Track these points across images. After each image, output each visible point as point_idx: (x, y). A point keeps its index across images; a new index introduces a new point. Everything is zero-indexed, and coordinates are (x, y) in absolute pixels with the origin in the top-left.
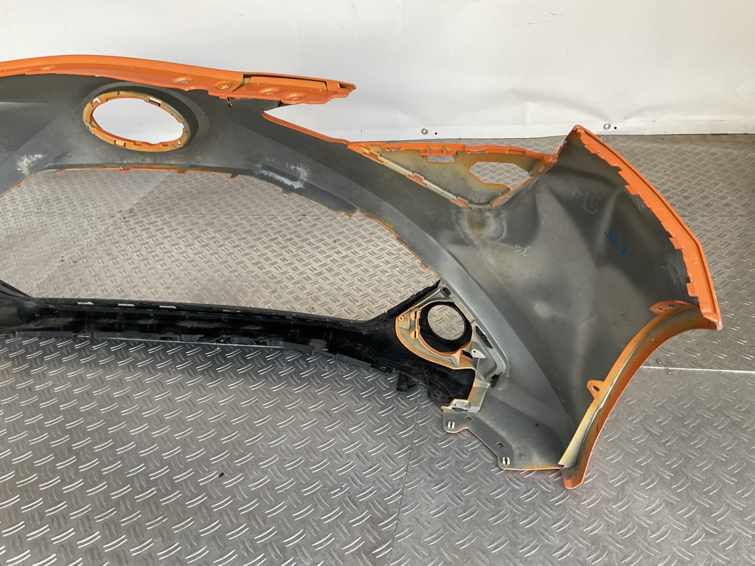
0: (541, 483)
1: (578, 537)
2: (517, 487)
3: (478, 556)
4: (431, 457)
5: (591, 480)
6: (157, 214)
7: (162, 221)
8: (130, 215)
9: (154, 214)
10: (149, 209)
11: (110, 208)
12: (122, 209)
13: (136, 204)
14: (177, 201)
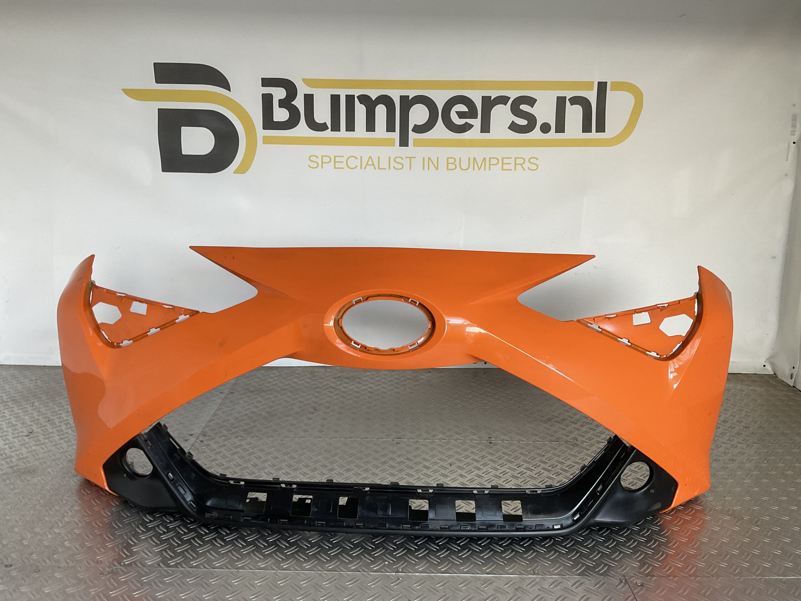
6: (237, 437)
7: (248, 444)
8: (207, 438)
9: (235, 438)
10: (225, 432)
11: (178, 431)
12: (193, 432)
13: (206, 426)
14: (252, 424)
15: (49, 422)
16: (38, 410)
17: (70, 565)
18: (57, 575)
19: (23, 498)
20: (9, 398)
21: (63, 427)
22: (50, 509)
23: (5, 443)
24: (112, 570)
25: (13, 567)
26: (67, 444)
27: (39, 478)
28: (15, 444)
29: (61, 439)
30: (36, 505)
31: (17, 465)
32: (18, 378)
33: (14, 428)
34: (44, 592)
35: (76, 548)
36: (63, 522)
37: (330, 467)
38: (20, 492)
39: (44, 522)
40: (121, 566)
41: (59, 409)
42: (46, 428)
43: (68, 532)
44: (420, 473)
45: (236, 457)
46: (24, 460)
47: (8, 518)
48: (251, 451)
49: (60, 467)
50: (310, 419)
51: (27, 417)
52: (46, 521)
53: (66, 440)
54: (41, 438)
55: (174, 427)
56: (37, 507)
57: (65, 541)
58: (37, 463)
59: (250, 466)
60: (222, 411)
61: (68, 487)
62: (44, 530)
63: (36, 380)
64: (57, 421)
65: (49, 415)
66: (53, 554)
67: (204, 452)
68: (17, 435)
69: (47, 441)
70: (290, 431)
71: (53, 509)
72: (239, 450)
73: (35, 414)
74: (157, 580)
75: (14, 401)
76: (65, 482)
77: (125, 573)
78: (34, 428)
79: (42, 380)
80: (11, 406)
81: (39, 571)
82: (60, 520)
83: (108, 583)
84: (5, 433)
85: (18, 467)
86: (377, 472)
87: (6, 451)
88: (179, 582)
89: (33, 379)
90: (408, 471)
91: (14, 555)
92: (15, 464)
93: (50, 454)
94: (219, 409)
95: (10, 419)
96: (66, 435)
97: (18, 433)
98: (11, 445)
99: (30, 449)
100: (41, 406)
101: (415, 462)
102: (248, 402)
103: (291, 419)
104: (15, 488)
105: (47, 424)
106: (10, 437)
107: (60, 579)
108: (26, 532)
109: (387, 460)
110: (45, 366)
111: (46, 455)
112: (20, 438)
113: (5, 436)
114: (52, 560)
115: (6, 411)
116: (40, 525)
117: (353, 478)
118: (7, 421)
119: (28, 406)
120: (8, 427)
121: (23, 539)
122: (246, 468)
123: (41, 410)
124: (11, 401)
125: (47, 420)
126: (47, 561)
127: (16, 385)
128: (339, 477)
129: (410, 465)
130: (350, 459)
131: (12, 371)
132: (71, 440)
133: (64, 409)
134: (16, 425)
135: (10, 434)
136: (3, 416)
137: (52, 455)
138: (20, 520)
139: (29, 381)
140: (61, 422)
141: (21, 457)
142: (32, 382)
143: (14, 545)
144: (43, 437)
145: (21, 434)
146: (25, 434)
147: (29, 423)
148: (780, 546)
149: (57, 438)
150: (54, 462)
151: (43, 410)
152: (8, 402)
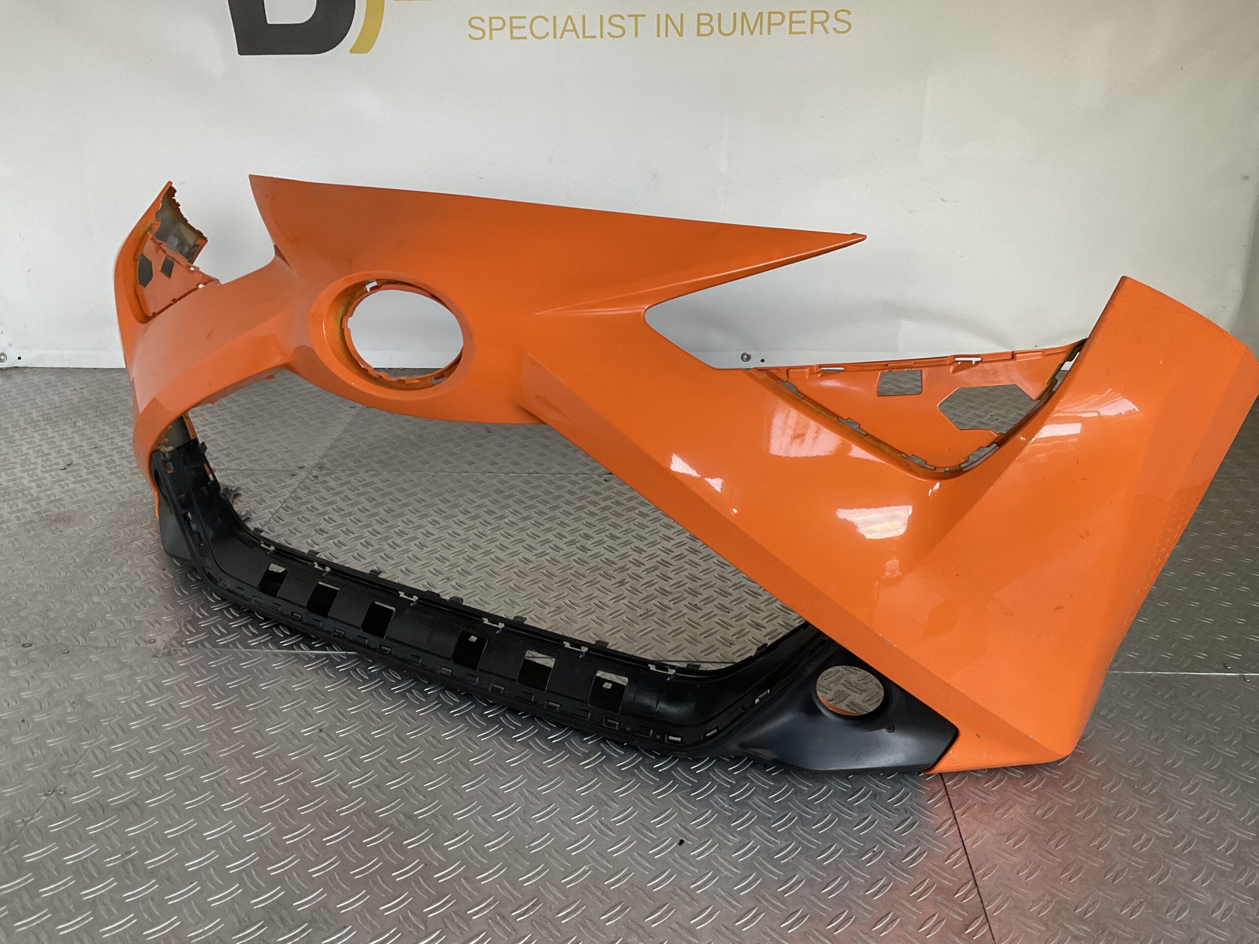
0: (1150, 827)
1: (1233, 891)
2: (1122, 834)
3: (1115, 925)
4: (983, 804)
5: (1213, 819)
6: (368, 471)
7: (383, 482)
8: (324, 472)
9: (365, 472)
10: (351, 464)
11: (282, 463)
12: (304, 464)
13: (325, 456)
14: (393, 453)
15: (97, 450)
16: (81, 433)
17: (112, 645)
18: (93, 658)
19: (52, 554)
20: (41, 416)
21: (116, 457)
22: (89, 571)
23: (31, 479)
24: (169, 652)
25: (33, 647)
26: (119, 481)
27: (76, 528)
28: (44, 481)
29: (112, 473)
30: (71, 564)
31: (47, 510)
32: (56, 386)
33: (45, 458)
34: (73, 680)
35: (121, 622)
36: (106, 588)
37: (499, 514)
38: (48, 547)
39: (80, 587)
40: (182, 646)
41: (112, 430)
42: (92, 458)
43: (112, 602)
44: (631, 523)
45: (362, 499)
46: (57, 504)
47: (29, 581)
48: (386, 491)
49: (106, 513)
50: (480, 446)
51: (64, 443)
52: (82, 586)
53: (118, 474)
54: (83, 472)
55: (277, 457)
56: (71, 567)
57: (107, 613)
58: (75, 507)
59: (381, 511)
60: (350, 433)
61: (116, 540)
62: (78, 599)
63: (82, 389)
64: (107, 448)
65: (97, 439)
66: (89, 630)
67: (317, 492)
68: (48, 468)
69: (91, 476)
70: (447, 463)
71: (93, 570)
72: (368, 489)
73: (77, 439)
74: (230, 666)
75: (48, 419)
76: (112, 534)
77: (185, 656)
78: (75, 459)
79: (89, 389)
80: (43, 427)
81: (68, 652)
82: (101, 586)
83: (161, 668)
84: (32, 466)
85: (48, 513)
86: (567, 520)
87: (32, 491)
88: (261, 667)
89: (78, 388)
90: (614, 519)
91: (35, 632)
92: (43, 508)
93: (94, 494)
94: (346, 431)
95: (41, 445)
96: (118, 468)
97: (50, 466)
98: (39, 482)
99: (66, 488)
100: (86, 427)
101: (627, 507)
102: (390, 421)
103: (451, 446)
104: (42, 542)
105: (93, 452)
106: (38, 472)
107: (97, 662)
108: (54, 601)
109: (586, 504)
110: (95, 369)
111: (89, 495)
112: (53, 473)
113: (32, 469)
114: (87, 638)
115: (36, 434)
116: (73, 591)
117: (531, 530)
118: (36, 449)
119: (67, 427)
120: (37, 458)
121: (49, 610)
122: (377, 514)
123: (85, 432)
124: (43, 420)
125: (94, 446)
126: (80, 639)
127: (53, 397)
128: (511, 528)
129: (619, 511)
130: (531, 503)
131: (47, 377)
132: (126, 475)
133: (119, 431)
134: (49, 454)
135: (39, 467)
136: (30, 442)
137: (96, 497)
138: (47, 584)
139: (72, 391)
140: (113, 449)
141: (52, 498)
142: (75, 392)
143: (37, 618)
144: (86, 470)
145: (54, 467)
146: (61, 467)
147: (67, 452)
148: (1161, 628)
149: (105, 472)
150: (99, 506)
151: (89, 432)
152: (39, 421)
